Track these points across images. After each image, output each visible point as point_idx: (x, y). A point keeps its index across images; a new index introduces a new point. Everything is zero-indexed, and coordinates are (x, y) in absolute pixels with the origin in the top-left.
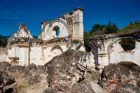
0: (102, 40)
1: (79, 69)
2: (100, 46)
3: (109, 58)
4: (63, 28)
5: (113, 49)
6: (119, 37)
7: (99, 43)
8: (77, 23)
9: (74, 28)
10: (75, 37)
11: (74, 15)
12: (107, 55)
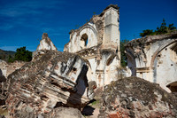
0: (141, 45)
1: (56, 84)
2: (138, 56)
3: (155, 75)
4: (92, 35)
5: (161, 59)
6: (171, 38)
7: (137, 50)
8: (109, 26)
9: (105, 33)
10: (105, 46)
11: (105, 16)
12: (151, 70)
